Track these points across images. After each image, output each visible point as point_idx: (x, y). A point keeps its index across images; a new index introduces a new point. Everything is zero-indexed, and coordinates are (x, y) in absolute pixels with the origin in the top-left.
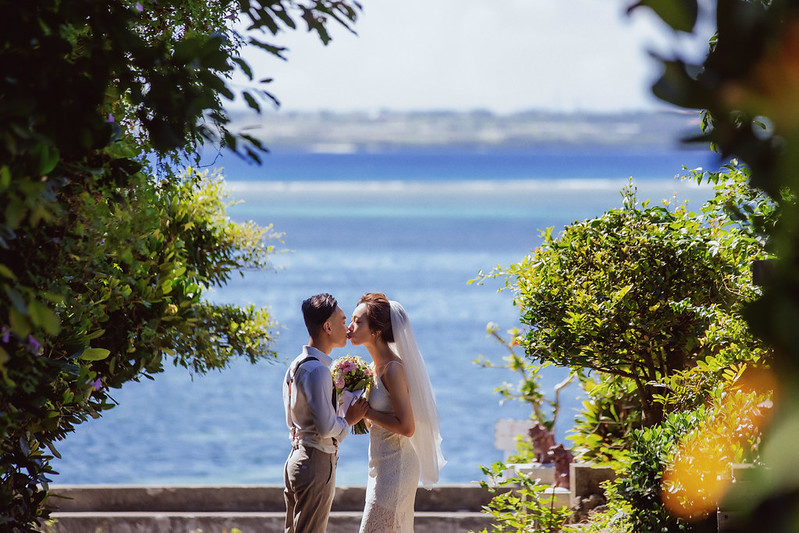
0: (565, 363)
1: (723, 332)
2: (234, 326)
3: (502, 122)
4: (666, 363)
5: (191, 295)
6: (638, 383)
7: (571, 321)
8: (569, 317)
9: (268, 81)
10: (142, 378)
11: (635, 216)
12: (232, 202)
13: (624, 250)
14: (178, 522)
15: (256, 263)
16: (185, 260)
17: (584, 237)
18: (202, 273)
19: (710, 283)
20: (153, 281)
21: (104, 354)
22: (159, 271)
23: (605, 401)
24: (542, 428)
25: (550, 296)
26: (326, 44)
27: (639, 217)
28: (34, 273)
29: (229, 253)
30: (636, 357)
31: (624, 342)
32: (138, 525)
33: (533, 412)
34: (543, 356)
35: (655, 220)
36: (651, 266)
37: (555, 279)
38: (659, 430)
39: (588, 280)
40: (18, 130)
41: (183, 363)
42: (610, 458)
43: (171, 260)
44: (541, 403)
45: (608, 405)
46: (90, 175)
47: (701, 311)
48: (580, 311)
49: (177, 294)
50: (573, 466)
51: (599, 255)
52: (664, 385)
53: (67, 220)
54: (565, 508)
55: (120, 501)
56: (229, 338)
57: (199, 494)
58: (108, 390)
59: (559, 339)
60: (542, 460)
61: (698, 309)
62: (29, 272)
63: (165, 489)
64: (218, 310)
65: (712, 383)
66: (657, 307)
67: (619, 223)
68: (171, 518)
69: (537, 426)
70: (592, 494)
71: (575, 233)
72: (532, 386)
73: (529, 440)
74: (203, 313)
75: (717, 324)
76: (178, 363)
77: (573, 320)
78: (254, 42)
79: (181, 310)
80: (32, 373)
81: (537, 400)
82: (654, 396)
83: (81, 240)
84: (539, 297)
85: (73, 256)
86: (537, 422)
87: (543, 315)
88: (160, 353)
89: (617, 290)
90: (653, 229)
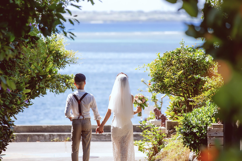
0: (164, 93)
1: (210, 85)
2: (67, 80)
3: (146, 14)
4: (193, 93)
5: (55, 72)
6: (185, 98)
7: (165, 81)
8: (165, 80)
9: (76, 16)
10: (40, 96)
11: (184, 50)
12: (66, 44)
13: (181, 60)
14: (52, 136)
15: (74, 62)
16: (53, 61)
17: (169, 56)
18: (58, 65)
19: (206, 69)
20: (44, 68)
21: (29, 91)
22: (45, 65)
23: (176, 102)
24: (157, 109)
25: (159, 74)
26: (93, 5)
27: (185, 50)
28: (8, 70)
29: (65, 59)
30: (184, 91)
31: (181, 87)
32: (40, 137)
33: (155, 104)
34: (157, 91)
35: (190, 51)
36: (189, 65)
37: (161, 69)
38: (191, 114)
39: (170, 69)
40: (3, 31)
41: (52, 91)
42: (177, 119)
43: (49, 62)
44: (157, 102)
45: (177, 103)
46: (24, 41)
47: (203, 78)
48: (168, 78)
49: (51, 72)
50: (166, 121)
51: (173, 61)
52: (193, 100)
53: (18, 54)
54: (164, 134)
55: (35, 129)
56: (66, 84)
57: (58, 127)
58: (30, 100)
59: (162, 86)
60: (157, 118)
61: (202, 78)
62: (7, 69)
63: (48, 126)
64: (63, 76)
65: (206, 99)
66: (190, 76)
67: (179, 52)
68: (50, 135)
69: (156, 109)
70: (172, 129)
71: (166, 55)
72: (155, 97)
73: (154, 112)
74: (58, 77)
75: (208, 82)
76: (51, 91)
77: (166, 80)
78: (72, 5)
79: (52, 77)
80: (8, 99)
81: (156, 101)
82: (189, 103)
83: (22, 60)
84: (156, 74)
85: (20, 64)
86: (156, 108)
87: (157, 79)
88: (46, 89)
89: (179, 72)
90: (189, 54)
